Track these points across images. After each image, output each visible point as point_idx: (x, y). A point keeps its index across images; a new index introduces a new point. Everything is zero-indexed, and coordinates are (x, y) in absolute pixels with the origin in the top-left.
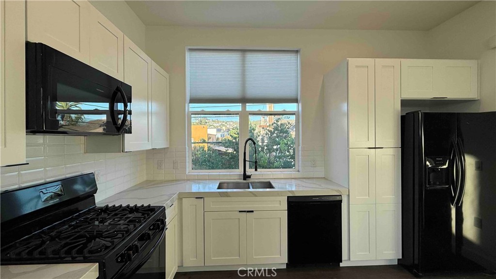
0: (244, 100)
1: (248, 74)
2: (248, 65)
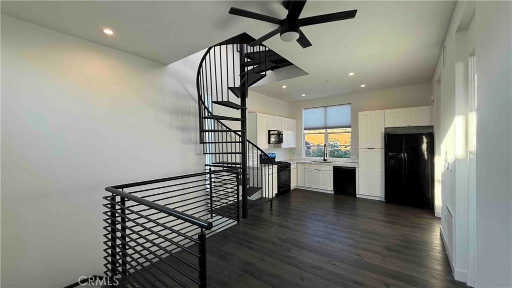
0: (326, 128)
1: (328, 117)
2: (327, 112)
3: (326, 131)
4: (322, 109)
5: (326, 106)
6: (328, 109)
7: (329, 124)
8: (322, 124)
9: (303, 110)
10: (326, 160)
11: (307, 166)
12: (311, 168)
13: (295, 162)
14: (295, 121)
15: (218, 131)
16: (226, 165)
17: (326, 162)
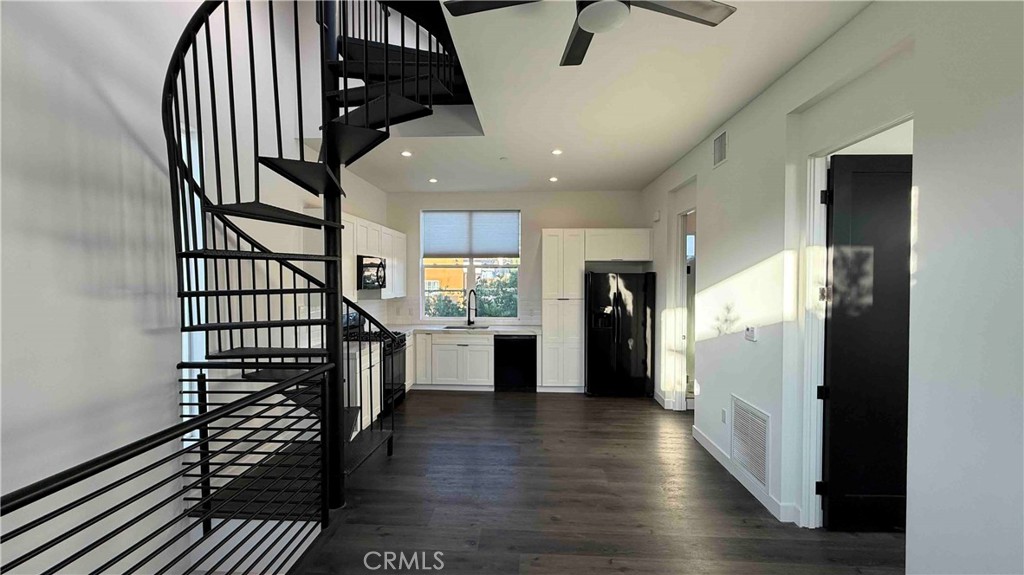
0: (471, 255)
1: (475, 232)
2: (474, 224)
3: (471, 262)
4: (464, 216)
5: (471, 211)
6: (476, 216)
7: (477, 249)
8: (463, 248)
9: (422, 215)
10: (473, 323)
11: (437, 338)
12: (447, 341)
13: (411, 331)
14: (403, 235)
15: (227, 255)
16: (254, 360)
17: (472, 326)
